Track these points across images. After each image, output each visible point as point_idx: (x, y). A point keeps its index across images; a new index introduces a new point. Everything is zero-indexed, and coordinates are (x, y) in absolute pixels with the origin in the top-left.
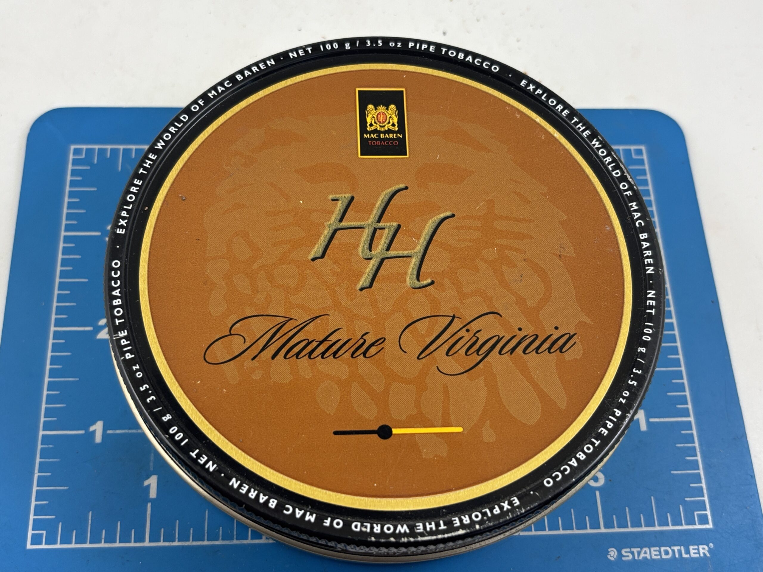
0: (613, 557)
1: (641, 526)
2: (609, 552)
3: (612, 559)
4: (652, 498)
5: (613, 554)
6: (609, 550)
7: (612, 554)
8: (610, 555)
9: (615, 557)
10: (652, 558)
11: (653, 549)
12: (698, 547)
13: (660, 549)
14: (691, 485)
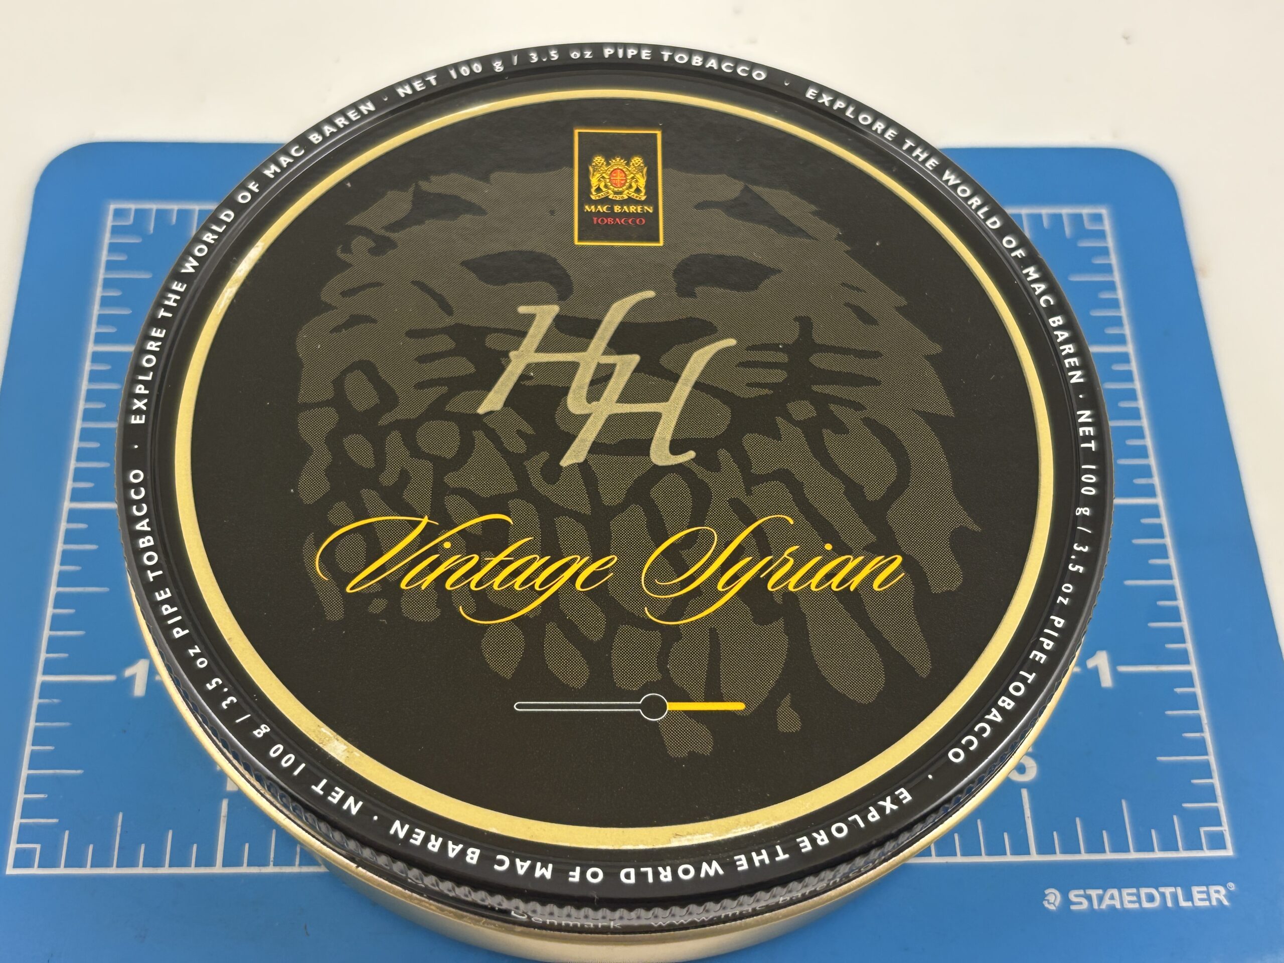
0: (1053, 904)
1: (1104, 852)
2: (1046, 895)
3: (1052, 907)
4: (1124, 802)
5: (1053, 899)
6: (1047, 892)
7: (1051, 898)
8: (1048, 901)
9: (1057, 903)
10: (1125, 906)
11: (1125, 891)
12: (1208, 888)
13: (1138, 891)
14: (1195, 781)
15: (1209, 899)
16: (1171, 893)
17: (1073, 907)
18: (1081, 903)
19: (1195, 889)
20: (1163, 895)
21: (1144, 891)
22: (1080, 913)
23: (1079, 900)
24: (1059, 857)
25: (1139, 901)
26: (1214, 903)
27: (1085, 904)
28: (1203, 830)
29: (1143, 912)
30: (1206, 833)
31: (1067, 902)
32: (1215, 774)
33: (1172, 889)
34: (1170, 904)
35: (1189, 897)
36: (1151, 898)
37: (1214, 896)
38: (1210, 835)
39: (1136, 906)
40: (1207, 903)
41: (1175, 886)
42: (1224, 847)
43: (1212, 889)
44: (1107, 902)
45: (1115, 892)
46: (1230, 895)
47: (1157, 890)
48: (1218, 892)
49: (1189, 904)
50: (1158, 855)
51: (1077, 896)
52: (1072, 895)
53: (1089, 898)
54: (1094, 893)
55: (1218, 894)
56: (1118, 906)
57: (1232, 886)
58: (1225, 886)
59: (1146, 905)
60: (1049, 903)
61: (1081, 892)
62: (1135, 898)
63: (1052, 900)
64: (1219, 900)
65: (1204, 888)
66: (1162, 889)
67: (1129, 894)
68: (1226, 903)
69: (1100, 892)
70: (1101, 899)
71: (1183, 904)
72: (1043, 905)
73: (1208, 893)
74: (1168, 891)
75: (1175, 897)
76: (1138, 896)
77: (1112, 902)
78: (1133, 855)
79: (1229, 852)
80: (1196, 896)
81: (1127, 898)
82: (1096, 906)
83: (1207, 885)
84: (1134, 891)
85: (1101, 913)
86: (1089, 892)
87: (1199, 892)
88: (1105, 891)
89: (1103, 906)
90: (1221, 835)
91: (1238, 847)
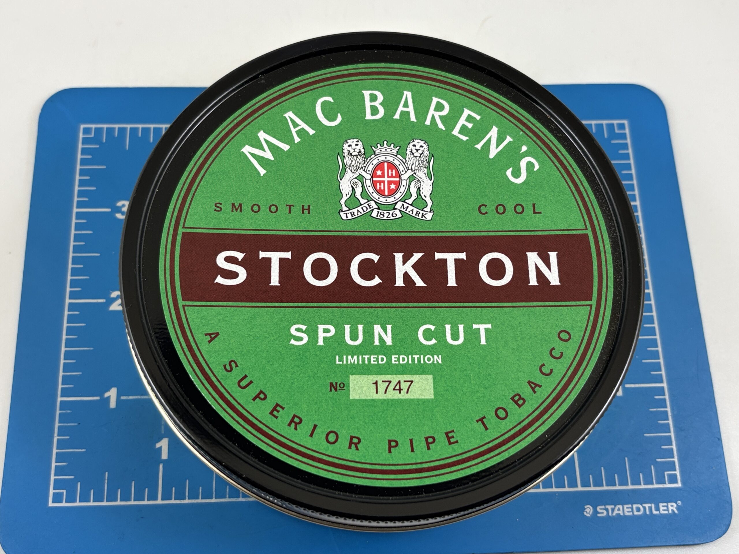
0: (589, 513)
1: (615, 485)
2: (585, 509)
3: (588, 515)
4: (626, 459)
6: (586, 507)
7: (588, 510)
8: (586, 511)
9: (591, 513)
10: (625, 514)
11: (625, 506)
12: (667, 504)
13: (632, 506)
14: (663, 447)
15: (668, 510)
17: (599, 515)
18: (603, 513)
19: (661, 505)
20: (644, 508)
21: (635, 506)
22: (602, 518)
23: (602, 511)
24: (592, 488)
25: (633, 511)
26: (670, 512)
27: (605, 513)
28: (666, 473)
29: (634, 517)
30: (668, 474)
31: (596, 512)
32: (674, 443)
33: (650, 505)
34: (648, 512)
35: (658, 509)
36: (638, 510)
37: (670, 508)
38: (669, 476)
39: (631, 514)
40: (666, 512)
41: (651, 503)
42: (677, 482)
43: (670, 504)
44: (616, 512)
45: (620, 507)
46: (678, 508)
47: (642, 505)
48: (672, 506)
49: (657, 513)
50: (643, 486)
51: (601, 509)
52: (599, 509)
53: (607, 510)
54: (610, 507)
55: (672, 507)
56: (622, 514)
57: (679, 503)
58: (676, 503)
59: (636, 513)
60: (587, 513)
61: (603, 507)
62: (630, 510)
63: (588, 512)
64: (673, 511)
65: (665, 504)
66: (644, 505)
67: (627, 508)
68: (676, 511)
69: (613, 506)
70: (613, 510)
71: (655, 512)
72: (584, 514)
73: (667, 507)
74: (647, 506)
75: (650, 508)
76: (632, 508)
77: (619, 512)
78: (630, 487)
79: (679, 485)
80: (661, 508)
81: (626, 510)
82: (610, 514)
83: (667, 502)
84: (630, 506)
85: (613, 518)
86: (607, 507)
87: (663, 506)
88: (615, 506)
89: (614, 514)
90: (675, 475)
91: (683, 482)
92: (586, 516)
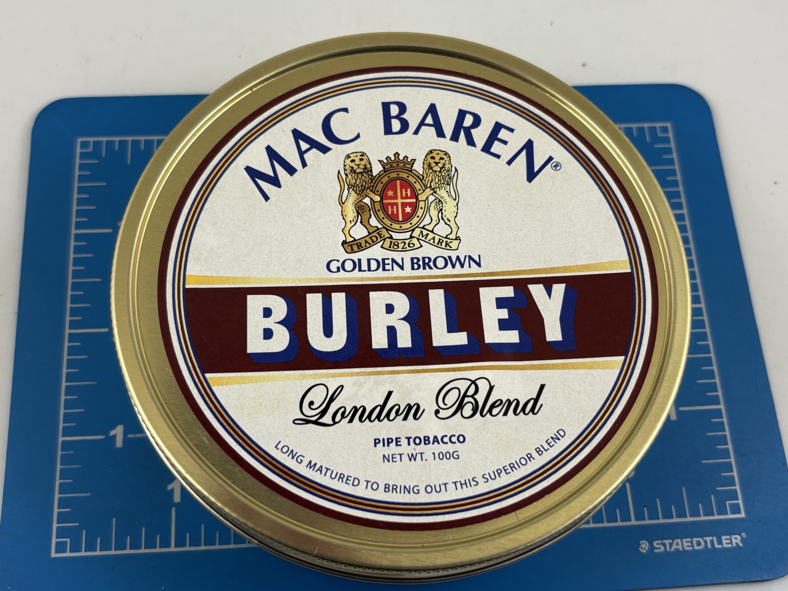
1: (672, 517)
2: (640, 544)
3: (644, 551)
4: (683, 488)
5: (644, 546)
6: (641, 542)
7: (643, 546)
8: (642, 547)
9: (647, 549)
10: (685, 549)
11: (684, 540)
12: (731, 537)
13: (692, 539)
14: (723, 474)
15: (731, 543)
16: (710, 540)
17: (656, 551)
18: (660, 548)
19: (724, 538)
20: (706, 542)
21: (695, 540)
22: (660, 554)
23: (659, 547)
24: (647, 522)
25: (692, 546)
26: (734, 545)
27: (662, 548)
28: (728, 503)
29: (695, 551)
30: (729, 504)
31: (652, 548)
32: (735, 469)
33: (711, 538)
34: (709, 547)
35: (720, 542)
36: (699, 544)
37: (734, 541)
38: (732, 506)
39: (691, 548)
40: (730, 546)
41: (712, 536)
42: (739, 512)
43: (733, 537)
44: (674, 547)
45: (679, 541)
46: (743, 540)
47: (703, 539)
48: (736, 538)
49: (720, 546)
50: (703, 518)
51: (658, 544)
52: (655, 544)
53: (664, 545)
54: (667, 542)
55: (736, 540)
56: (681, 549)
57: (744, 534)
58: (740, 535)
59: (696, 548)
60: (642, 549)
61: (660, 542)
62: (690, 544)
64: (737, 544)
65: (729, 537)
66: (705, 538)
67: (687, 542)
68: (741, 545)
69: (671, 541)
70: (671, 545)
71: (717, 546)
72: (639, 550)
73: (731, 540)
74: (708, 539)
75: (712, 542)
76: (692, 542)
77: (677, 547)
78: (689, 519)
79: (743, 515)
80: (724, 542)
81: (685, 544)
82: (668, 550)
83: (730, 535)
84: (690, 540)
85: (671, 553)
86: (664, 541)
87: (726, 539)
88: (673, 540)
89: (672, 549)
90: (738, 505)
91: (747, 512)
92: (641, 552)
